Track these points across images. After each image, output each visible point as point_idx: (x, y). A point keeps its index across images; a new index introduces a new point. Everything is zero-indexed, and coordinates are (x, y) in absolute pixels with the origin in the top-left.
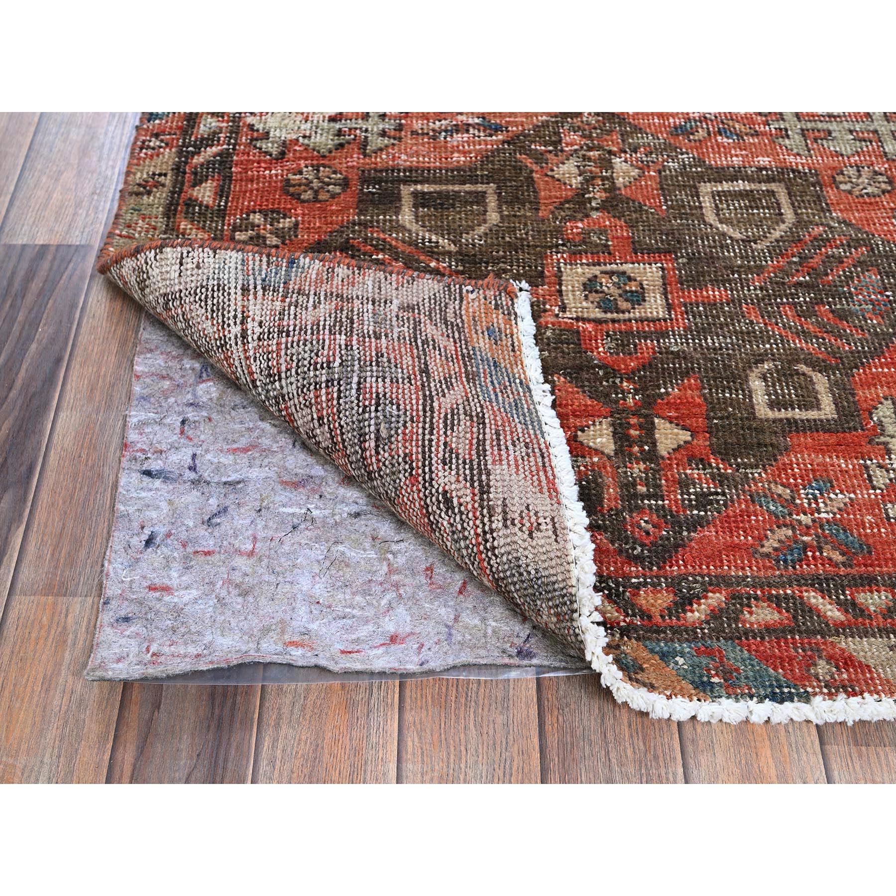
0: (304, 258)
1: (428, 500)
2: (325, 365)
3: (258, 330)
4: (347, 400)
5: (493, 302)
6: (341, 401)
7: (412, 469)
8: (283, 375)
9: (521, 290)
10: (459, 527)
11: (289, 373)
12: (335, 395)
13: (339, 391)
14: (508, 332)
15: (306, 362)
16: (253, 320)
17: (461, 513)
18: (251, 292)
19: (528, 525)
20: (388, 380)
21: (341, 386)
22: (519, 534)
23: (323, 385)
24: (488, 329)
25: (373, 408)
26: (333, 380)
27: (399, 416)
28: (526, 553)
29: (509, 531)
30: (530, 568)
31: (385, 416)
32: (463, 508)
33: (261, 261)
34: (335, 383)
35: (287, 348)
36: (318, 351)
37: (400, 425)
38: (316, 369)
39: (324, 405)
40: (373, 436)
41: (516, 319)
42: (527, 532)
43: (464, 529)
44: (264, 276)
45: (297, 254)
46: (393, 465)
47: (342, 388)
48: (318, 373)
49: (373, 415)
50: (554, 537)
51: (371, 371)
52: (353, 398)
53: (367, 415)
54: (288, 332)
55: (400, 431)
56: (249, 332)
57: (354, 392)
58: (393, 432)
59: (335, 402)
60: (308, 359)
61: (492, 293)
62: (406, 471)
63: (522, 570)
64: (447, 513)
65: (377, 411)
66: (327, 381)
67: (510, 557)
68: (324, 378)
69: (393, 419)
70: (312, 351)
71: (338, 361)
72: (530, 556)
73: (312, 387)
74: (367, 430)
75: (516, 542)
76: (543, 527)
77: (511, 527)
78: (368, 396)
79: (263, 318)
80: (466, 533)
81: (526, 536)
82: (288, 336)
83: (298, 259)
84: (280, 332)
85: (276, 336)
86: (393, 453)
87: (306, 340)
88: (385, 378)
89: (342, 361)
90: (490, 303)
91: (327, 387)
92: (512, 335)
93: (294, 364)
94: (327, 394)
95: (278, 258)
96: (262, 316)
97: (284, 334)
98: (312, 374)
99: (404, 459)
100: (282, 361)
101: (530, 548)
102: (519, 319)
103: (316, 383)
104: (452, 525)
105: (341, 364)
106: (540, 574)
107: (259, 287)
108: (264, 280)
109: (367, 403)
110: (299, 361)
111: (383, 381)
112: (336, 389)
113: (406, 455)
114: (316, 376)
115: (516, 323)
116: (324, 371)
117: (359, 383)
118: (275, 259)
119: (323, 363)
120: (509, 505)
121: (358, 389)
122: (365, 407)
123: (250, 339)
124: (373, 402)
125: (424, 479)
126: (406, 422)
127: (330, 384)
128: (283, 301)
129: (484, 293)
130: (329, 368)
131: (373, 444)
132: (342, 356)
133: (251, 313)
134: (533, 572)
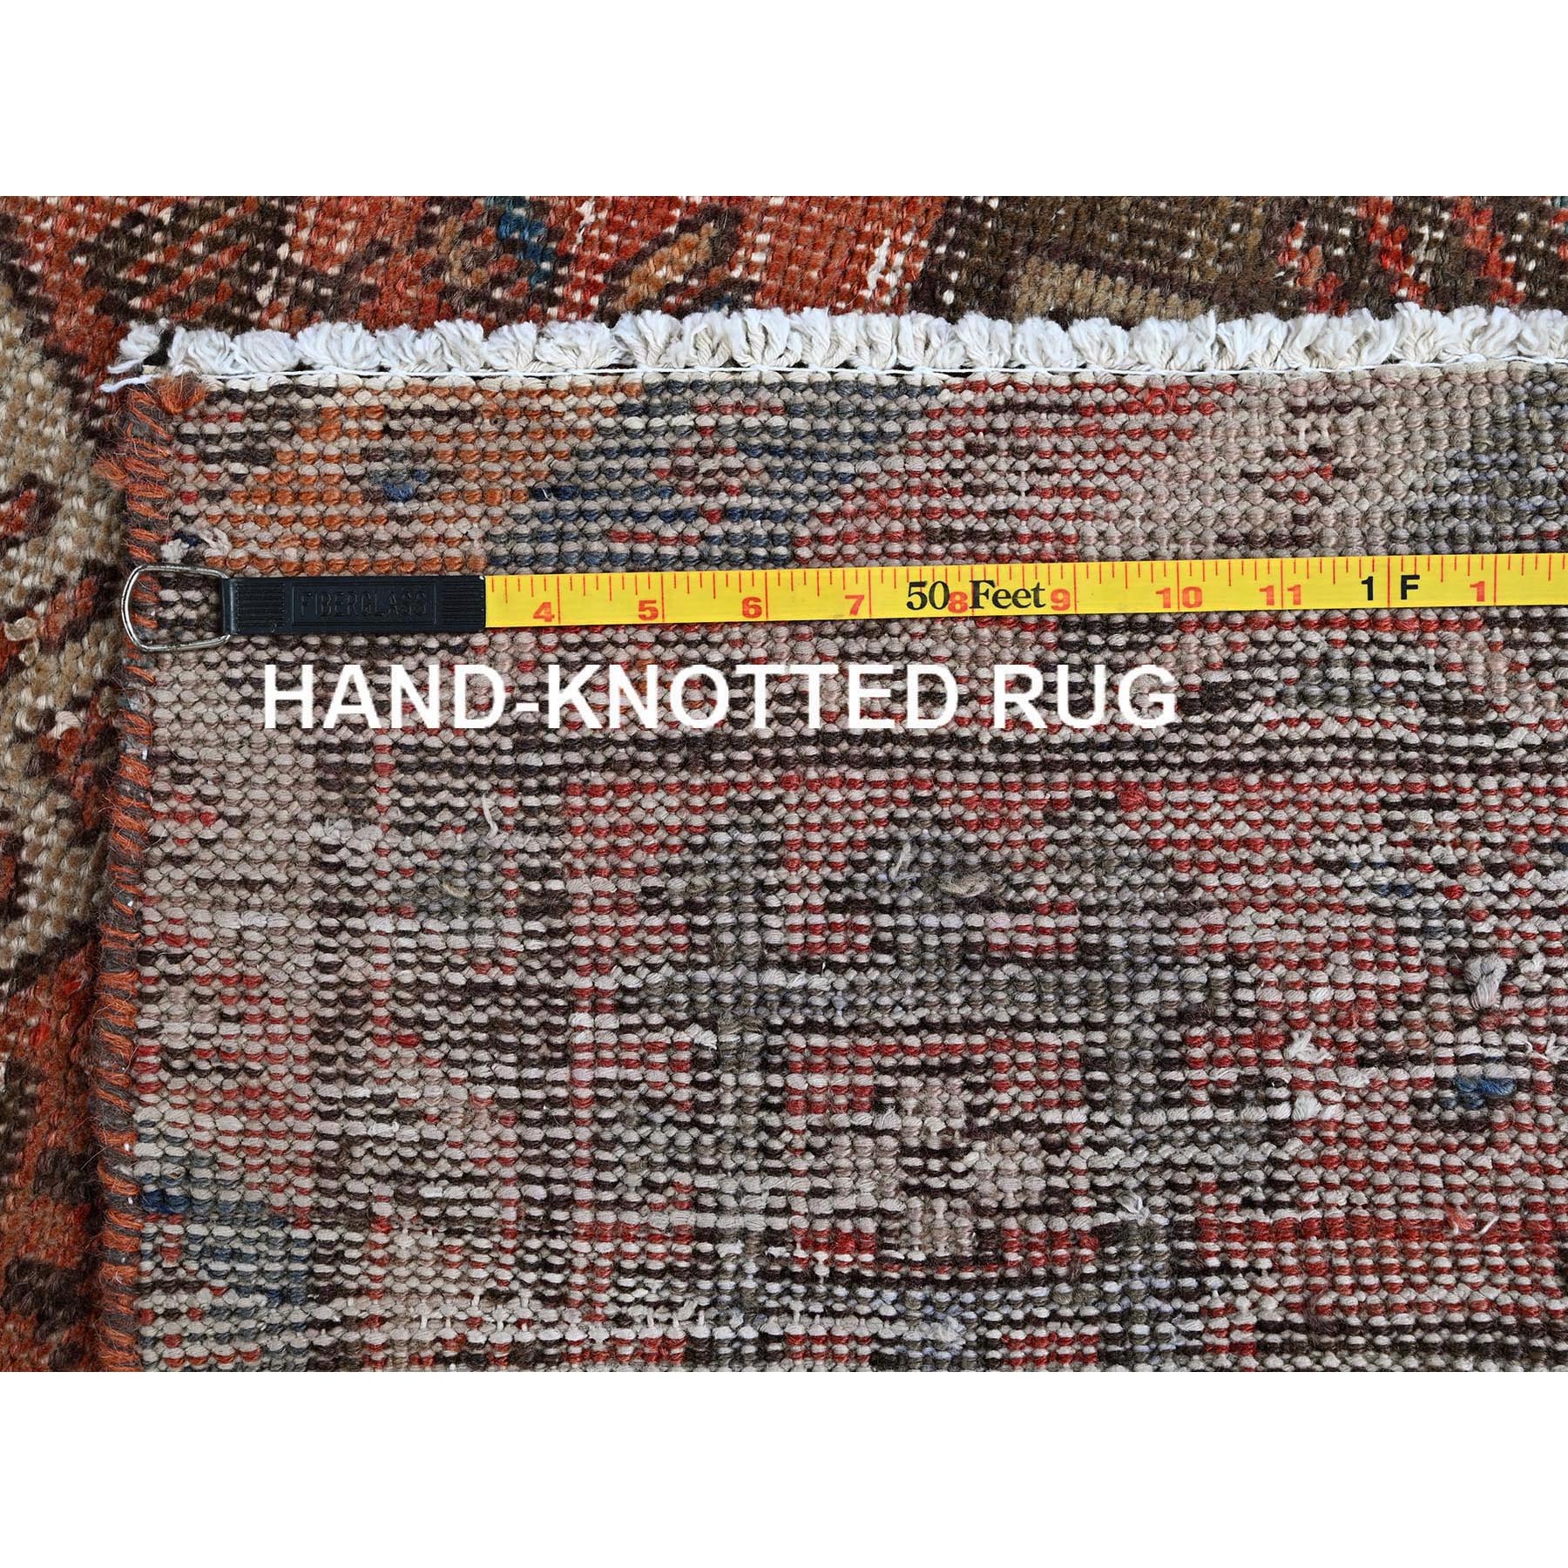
0: (133, 1161)
1: (1200, 757)
2: (705, 1076)
3: (525, 1306)
4: (841, 1003)
5: (238, 468)
6: (841, 1021)
7: (1098, 802)
8: (708, 1220)
9: (159, 358)
10: (1292, 672)
11: (708, 1201)
12: (819, 1040)
13: (809, 1027)
14: (375, 426)
15: (685, 1139)
16: (474, 1323)
17: (1254, 662)
18: (352, 1337)
19: (1315, 480)
20: (772, 878)
21: (788, 1024)
22: (1341, 504)
23: (776, 1080)
24: (376, 500)
25: (885, 920)
26: (768, 1049)
27: (917, 842)
28: (1400, 487)
29: (1331, 532)
30: (1444, 482)
31: (916, 884)
32: (1241, 657)
33: (172, 1315)
34: (777, 1040)
35: (620, 1204)
36: (643, 1098)
37: (947, 837)
38: (716, 1106)
39: (841, 1080)
40: (976, 920)
41: (303, 391)
42: (1340, 483)
43: (1300, 659)
44: (261, 1299)
45: (117, 1186)
46: (1078, 861)
47: (799, 1019)
48: (729, 1100)
49: (907, 920)
50: (1359, 412)
51: (738, 927)
52: (842, 984)
53: (907, 939)
54: (551, 1202)
55: (971, 838)
56: (526, 1336)
57: (818, 982)
58: (973, 859)
59: (842, 1042)
60: (672, 1131)
61: (190, 468)
62: (1098, 821)
63: (1444, 505)
64: (1242, 706)
65: (894, 909)
66: (765, 1068)
67: (1403, 534)
68: (754, 1079)
69: (928, 858)
70: (645, 1121)
71: (695, 1033)
72: (1411, 476)
73: (774, 1120)
74: (954, 939)
75: (1366, 516)
76: (1327, 440)
77: (1316, 527)
78: (838, 938)
79: (478, 1291)
80: (1313, 654)
81: (1352, 488)
82: (569, 1202)
83: (139, 1183)
84: (549, 1228)
85: (559, 1244)
86: (1040, 857)
87: (596, 1141)
88: (760, 884)
89: (695, 1020)
90: (237, 478)
91: (786, 1067)
92: (388, 411)
93: (684, 1178)
94: (809, 1068)
95: (141, 1255)
96: (467, 1295)
97: (559, 1215)
98: (728, 1120)
99: (1060, 824)
100: (659, 1221)
101: (1387, 478)
102: (306, 379)
103: (764, 1105)
104: (1280, 697)
105: (711, 1025)
106: (1465, 457)
107: (324, 1313)
108: (284, 1297)
109: (864, 940)
110: (673, 1163)
111: (772, 890)
112: (798, 1040)
113: (1050, 819)
114: (739, 1103)
115: (330, 392)
116: (729, 1079)
117: (787, 966)
118: (147, 1265)
119: (695, 1083)
120: (1247, 528)
121: (811, 967)
122: (877, 946)
123: (553, 1334)
124: (863, 920)
125: (1133, 766)
126: (937, 821)
127: (777, 1059)
128: (388, 1226)
129: (188, 498)
130: (717, 1062)
131: (1002, 919)
132: (669, 1022)
133: (449, 1333)
134: (1454, 474)
